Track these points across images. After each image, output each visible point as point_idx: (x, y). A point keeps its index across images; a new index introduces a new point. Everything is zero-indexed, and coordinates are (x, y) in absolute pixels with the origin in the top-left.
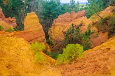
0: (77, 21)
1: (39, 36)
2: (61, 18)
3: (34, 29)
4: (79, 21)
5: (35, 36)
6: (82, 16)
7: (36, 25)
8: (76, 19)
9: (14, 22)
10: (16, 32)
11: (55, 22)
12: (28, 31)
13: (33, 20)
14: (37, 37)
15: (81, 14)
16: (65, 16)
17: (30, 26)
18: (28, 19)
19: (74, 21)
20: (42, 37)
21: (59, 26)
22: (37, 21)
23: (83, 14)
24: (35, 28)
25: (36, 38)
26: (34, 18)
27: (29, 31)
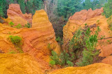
0: (93, 20)
1: (47, 34)
2: (77, 15)
3: (42, 27)
4: (95, 20)
5: (42, 34)
6: (100, 15)
7: (44, 23)
8: (93, 17)
9: (30, 18)
10: (23, 29)
11: (71, 19)
12: (35, 28)
13: (42, 18)
14: (44, 34)
15: (99, 11)
16: (81, 14)
17: (38, 24)
18: (37, 17)
19: (89, 20)
20: (49, 35)
21: (74, 24)
22: (46, 19)
23: (101, 12)
24: (43, 25)
25: (43, 36)
26: (43, 16)
27: (37, 29)
